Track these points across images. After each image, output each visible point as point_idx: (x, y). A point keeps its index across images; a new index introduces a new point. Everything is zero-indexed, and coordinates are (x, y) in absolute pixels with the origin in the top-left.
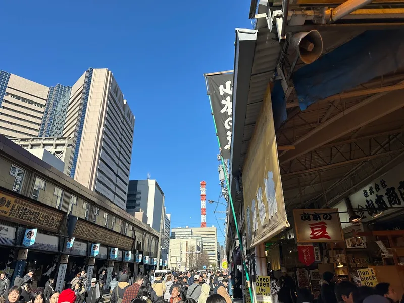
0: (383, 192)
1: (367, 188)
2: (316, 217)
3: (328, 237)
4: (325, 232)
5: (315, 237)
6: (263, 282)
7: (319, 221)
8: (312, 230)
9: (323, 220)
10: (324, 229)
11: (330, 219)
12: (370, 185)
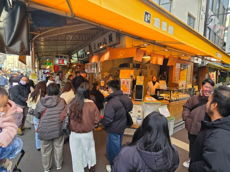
0: (84, 53)
1: (81, 50)
2: (61, 57)
3: (64, 64)
4: (63, 62)
5: (60, 63)
6: (34, 75)
7: (62, 58)
8: (59, 61)
9: (63, 58)
10: (63, 61)
11: (66, 58)
12: (82, 50)
